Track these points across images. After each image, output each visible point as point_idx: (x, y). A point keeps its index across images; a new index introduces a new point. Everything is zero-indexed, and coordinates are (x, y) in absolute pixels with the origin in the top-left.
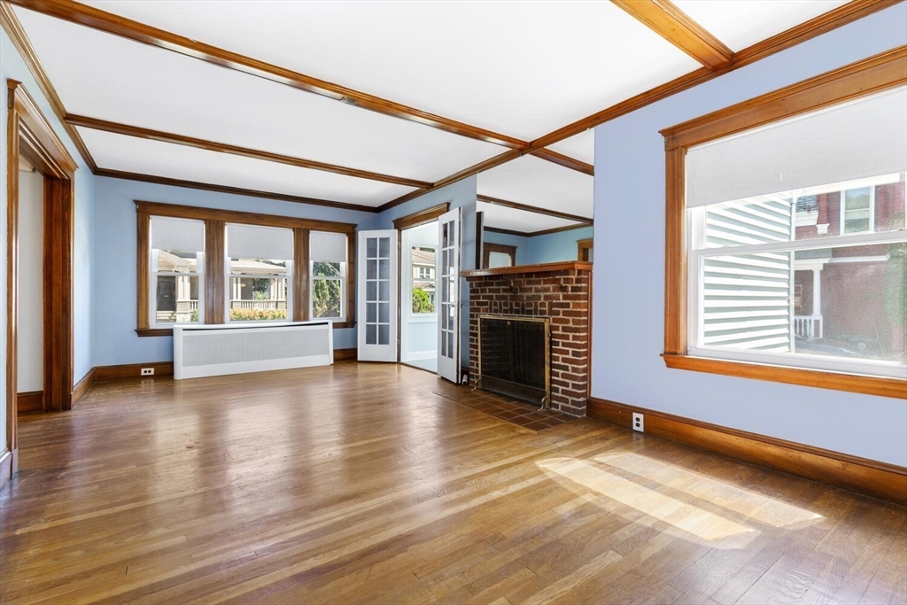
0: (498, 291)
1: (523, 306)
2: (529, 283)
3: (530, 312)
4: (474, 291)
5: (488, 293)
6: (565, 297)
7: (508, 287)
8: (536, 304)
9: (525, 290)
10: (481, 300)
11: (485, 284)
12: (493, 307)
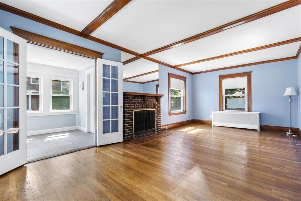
1: (146, 106)
2: (148, 99)
3: (148, 108)
4: (127, 101)
5: (134, 102)
6: (157, 103)
7: (142, 100)
8: (150, 105)
9: (148, 101)
10: (131, 104)
11: (134, 98)
12: (135, 107)
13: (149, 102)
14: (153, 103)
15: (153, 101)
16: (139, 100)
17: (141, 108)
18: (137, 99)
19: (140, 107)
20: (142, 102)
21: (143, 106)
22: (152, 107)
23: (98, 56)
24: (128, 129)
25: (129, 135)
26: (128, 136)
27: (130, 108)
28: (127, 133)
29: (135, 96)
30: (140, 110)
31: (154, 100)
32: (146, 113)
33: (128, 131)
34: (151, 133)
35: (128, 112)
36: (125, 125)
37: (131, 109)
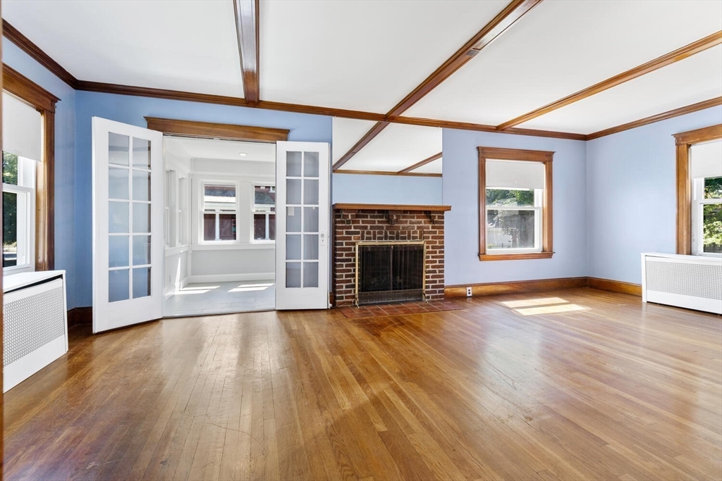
0: (374, 222)
1: (398, 234)
2: (404, 217)
3: (404, 238)
4: (343, 222)
5: (361, 224)
6: (433, 227)
7: (384, 219)
8: (409, 232)
9: (402, 222)
10: (353, 230)
11: (357, 216)
12: (366, 235)
13: (405, 225)
14: (418, 228)
15: (420, 223)
16: (377, 220)
17: (380, 238)
18: (369, 219)
19: (377, 236)
20: (385, 225)
21: (386, 233)
22: (414, 238)
23: (278, 136)
24: (344, 285)
25: (347, 297)
26: (344, 300)
27: (350, 238)
28: (341, 292)
29: (363, 211)
30: (377, 243)
31: (423, 220)
32: (394, 252)
33: (344, 289)
34: (408, 299)
35: (344, 246)
36: (338, 274)
37: (353, 241)
